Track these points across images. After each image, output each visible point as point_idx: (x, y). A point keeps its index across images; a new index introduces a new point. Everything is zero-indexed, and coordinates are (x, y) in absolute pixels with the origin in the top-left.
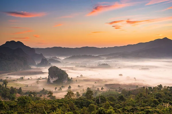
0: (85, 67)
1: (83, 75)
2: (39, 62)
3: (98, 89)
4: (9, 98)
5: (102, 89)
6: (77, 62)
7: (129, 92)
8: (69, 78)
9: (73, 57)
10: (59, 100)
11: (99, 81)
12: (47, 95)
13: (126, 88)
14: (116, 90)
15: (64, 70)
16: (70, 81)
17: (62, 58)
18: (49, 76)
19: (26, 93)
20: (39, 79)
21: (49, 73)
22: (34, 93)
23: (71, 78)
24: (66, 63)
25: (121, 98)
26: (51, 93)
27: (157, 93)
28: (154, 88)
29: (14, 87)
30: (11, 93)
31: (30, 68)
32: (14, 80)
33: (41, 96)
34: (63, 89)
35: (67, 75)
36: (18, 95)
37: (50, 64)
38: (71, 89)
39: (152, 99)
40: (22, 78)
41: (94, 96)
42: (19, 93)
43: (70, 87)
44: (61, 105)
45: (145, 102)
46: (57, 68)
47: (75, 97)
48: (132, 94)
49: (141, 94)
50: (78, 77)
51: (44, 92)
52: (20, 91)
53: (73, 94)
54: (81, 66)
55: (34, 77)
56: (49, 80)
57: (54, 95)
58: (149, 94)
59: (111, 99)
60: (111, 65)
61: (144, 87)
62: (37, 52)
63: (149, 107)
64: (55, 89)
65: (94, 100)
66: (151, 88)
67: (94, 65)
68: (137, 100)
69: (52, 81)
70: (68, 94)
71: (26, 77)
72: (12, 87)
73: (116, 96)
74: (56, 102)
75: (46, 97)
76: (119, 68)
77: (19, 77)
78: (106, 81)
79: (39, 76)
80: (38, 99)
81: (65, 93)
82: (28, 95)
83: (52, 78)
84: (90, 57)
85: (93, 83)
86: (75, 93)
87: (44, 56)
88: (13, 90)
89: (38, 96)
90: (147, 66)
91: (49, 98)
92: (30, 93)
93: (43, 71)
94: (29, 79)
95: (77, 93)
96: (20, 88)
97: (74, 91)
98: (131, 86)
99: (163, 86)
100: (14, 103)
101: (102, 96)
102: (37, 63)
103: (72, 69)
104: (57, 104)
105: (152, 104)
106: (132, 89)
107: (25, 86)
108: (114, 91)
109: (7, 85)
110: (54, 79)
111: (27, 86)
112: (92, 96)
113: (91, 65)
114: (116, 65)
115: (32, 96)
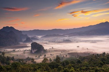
0: (54, 42)
1: (54, 47)
2: (25, 40)
3: (64, 56)
4: (6, 63)
5: (66, 56)
6: (50, 39)
7: (84, 57)
8: (44, 50)
9: (47, 36)
10: (38, 64)
11: (64, 51)
12: (30, 61)
13: (81, 55)
14: (75, 57)
15: (41, 44)
16: (45, 51)
17: (40, 37)
18: (31, 49)
19: (17, 60)
20: (25, 51)
21: (32, 47)
22: (22, 60)
23: (46, 50)
24: (42, 40)
25: (79, 62)
26: (33, 59)
27: (102, 58)
28: (100, 54)
30: (7, 60)
31: (19, 44)
32: (9, 52)
33: (27, 61)
34: (41, 57)
35: (43, 48)
36: (12, 62)
37: (32, 40)
38: (46, 56)
39: (99, 61)
40: (14, 50)
41: (61, 61)
42: (12, 60)
43: (45, 55)
44: (40, 67)
45: (94, 64)
46: (37, 43)
47: (49, 62)
48: (86, 59)
49: (92, 59)
50: (50, 49)
51: (28, 59)
52: (13, 59)
53: (47, 60)
54: (52, 42)
55: (22, 49)
56: (31, 51)
57: (35, 61)
58: (97, 58)
59: (72, 62)
60: (71, 40)
61: (93, 54)
62: (23, 33)
63: (97, 67)
64: (36, 57)
65: (61, 64)
66: (98, 54)
67: (61, 41)
68: (89, 63)
69: (33, 52)
70: (44, 60)
71: (17, 50)
72: (8, 57)
73: (75, 60)
74: (36, 65)
75: (30, 62)
76: (77, 42)
77: (12, 50)
78: (69, 51)
79: (25, 49)
80: (25, 64)
81: (42, 60)
83: (33, 50)
84: (58, 35)
85: (60, 53)
86: (49, 59)
87: (28, 35)
88: (8, 59)
89: (24, 62)
90: (95, 40)
91: (32, 63)
92: (19, 60)
93: (28, 46)
94: (18, 51)
95: (50, 59)
96: (13, 57)
97: (48, 58)
98: (85, 53)
99: (106, 53)
100: (9, 67)
101: (66, 61)
102: (23, 41)
103: (46, 43)
104: (37, 67)
105: (99, 65)
106: (85, 56)
107: (16, 56)
108: (74, 57)
109: (5, 55)
110: (35, 51)
111: (18, 55)
112: (60, 61)
113: (58, 40)
114: (75, 40)
115: (21, 62)
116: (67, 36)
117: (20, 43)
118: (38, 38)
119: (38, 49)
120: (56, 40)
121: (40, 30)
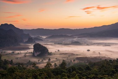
0: (61, 44)
2: (27, 40)
3: (71, 61)
4: (3, 67)
5: (74, 61)
6: (56, 40)
7: (95, 63)
10: (40, 69)
13: (92, 61)
14: (85, 62)
15: (45, 46)
16: (50, 54)
17: (44, 37)
18: (34, 51)
19: (16, 64)
20: (26, 53)
21: (34, 49)
22: (22, 64)
24: (47, 40)
25: (88, 68)
26: (34, 64)
27: (116, 64)
28: (113, 60)
29: (7, 59)
30: (4, 64)
32: (7, 54)
33: (27, 66)
34: (44, 61)
35: (48, 50)
36: (10, 66)
37: (35, 41)
38: (51, 60)
39: (111, 69)
40: (13, 52)
42: (10, 64)
43: (49, 60)
44: (41, 74)
45: (105, 71)
46: (40, 45)
47: (53, 67)
48: (96, 65)
49: (103, 65)
50: (56, 51)
51: (30, 63)
52: (11, 62)
53: (51, 65)
55: (22, 52)
56: (33, 54)
57: (37, 65)
58: (109, 65)
59: (80, 69)
61: (106, 60)
62: (25, 33)
63: (107, 76)
64: (39, 61)
65: (67, 70)
66: (111, 60)
68: (99, 70)
69: (36, 55)
70: (47, 65)
72: (5, 60)
73: (84, 66)
74: (38, 71)
75: (31, 67)
76: (88, 45)
77: (11, 52)
78: (77, 55)
79: (26, 51)
80: (25, 69)
81: (45, 64)
82: (17, 66)
83: (36, 52)
84: (65, 36)
85: (67, 56)
86: (53, 64)
87: (30, 35)
88: (6, 62)
89: (25, 66)
91: (33, 68)
92: (19, 64)
93: (30, 47)
94: (18, 53)
95: (55, 64)
96: (12, 60)
97: (52, 62)
101: (73, 67)
102: (25, 41)
103: (52, 45)
104: (38, 73)
105: (110, 73)
107: (15, 59)
108: (83, 62)
109: (2, 58)
110: (38, 53)
111: (17, 59)
112: (66, 66)
113: (66, 42)
114: (85, 43)
115: (20, 66)
116: (76, 37)
117: (21, 44)
118: (42, 39)
119: (41, 51)
120: (64, 42)
121: (45, 29)
